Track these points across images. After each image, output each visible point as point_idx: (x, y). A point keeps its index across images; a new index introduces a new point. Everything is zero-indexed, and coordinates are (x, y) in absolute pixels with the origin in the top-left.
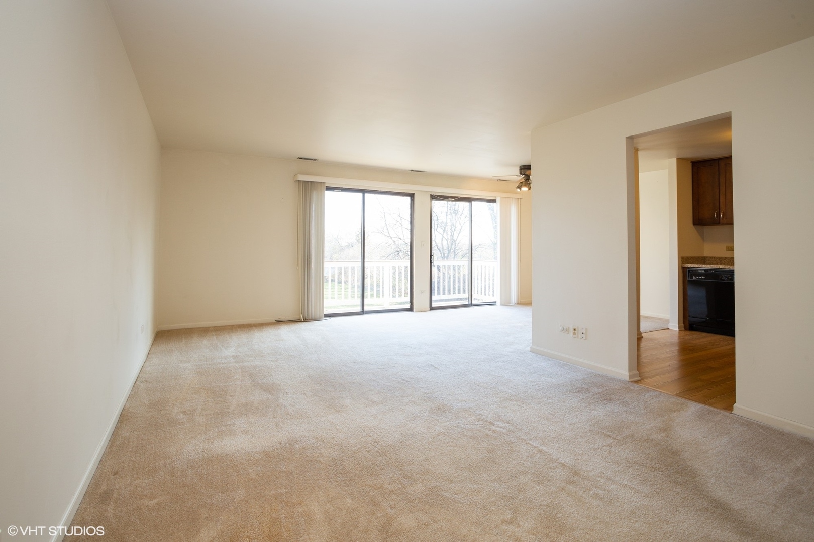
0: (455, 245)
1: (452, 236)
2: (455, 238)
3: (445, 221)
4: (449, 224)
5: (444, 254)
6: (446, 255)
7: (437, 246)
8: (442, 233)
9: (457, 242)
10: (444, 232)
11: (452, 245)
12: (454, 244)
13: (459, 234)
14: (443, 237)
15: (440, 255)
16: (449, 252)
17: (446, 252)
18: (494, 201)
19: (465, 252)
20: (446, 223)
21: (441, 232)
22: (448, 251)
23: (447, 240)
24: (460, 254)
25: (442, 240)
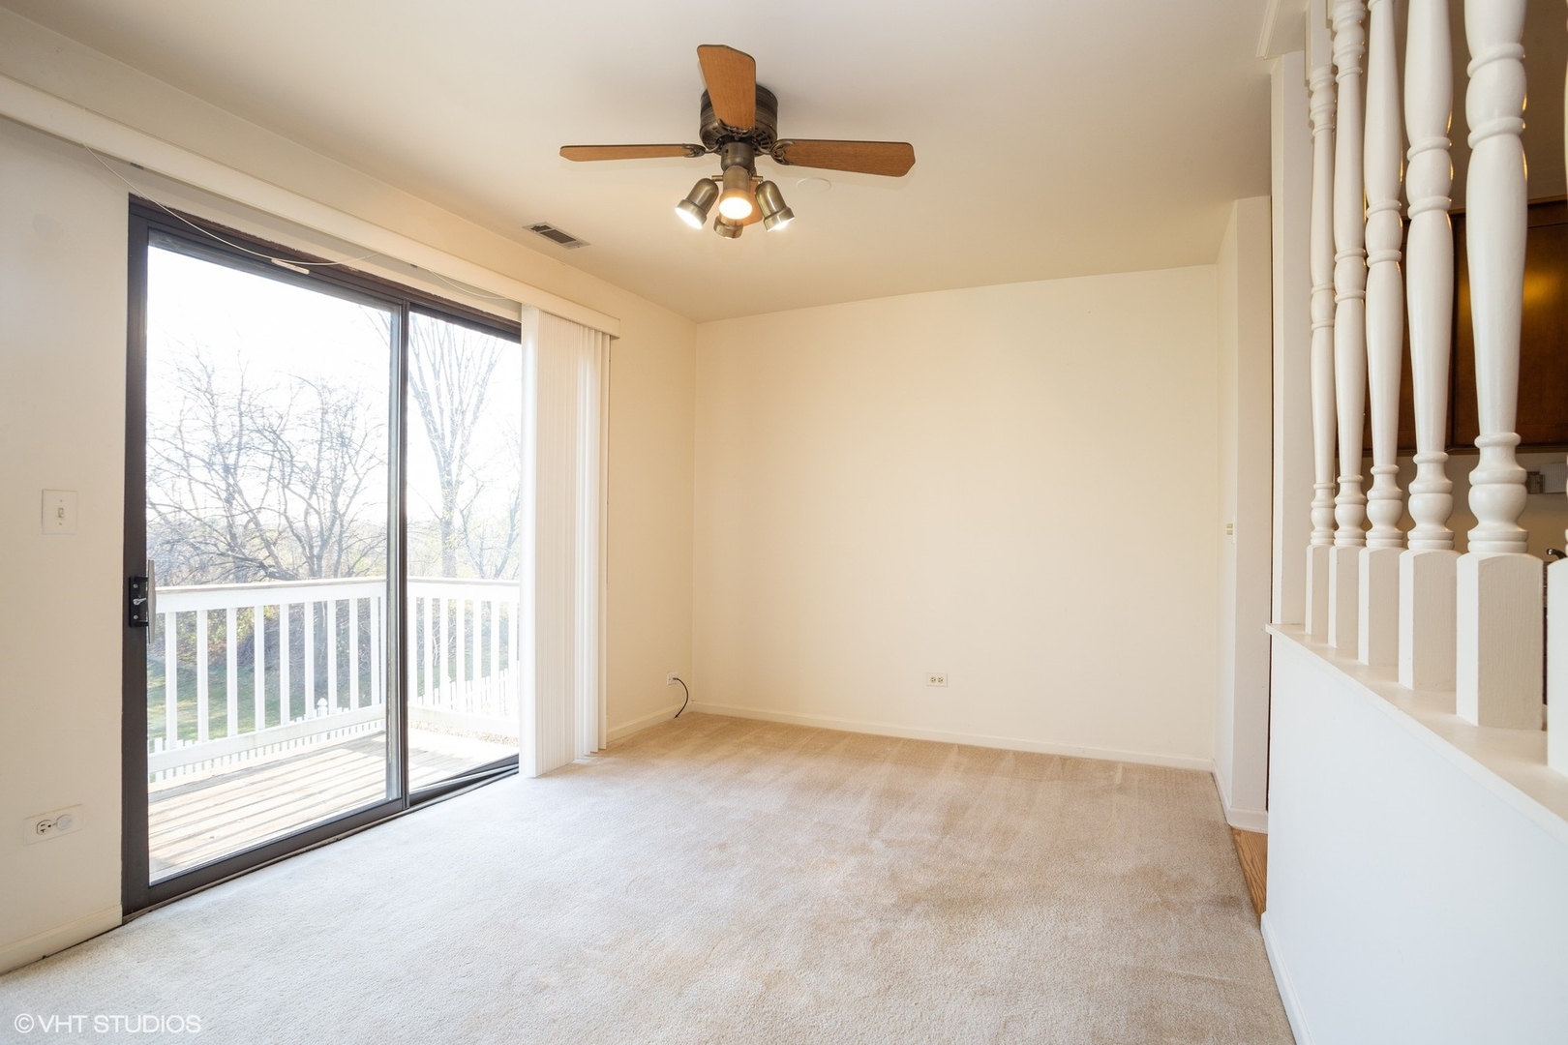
0: (342, 526)
1: (334, 503)
2: (341, 508)
3: (313, 464)
4: (327, 473)
5: (311, 547)
6: (316, 551)
7: (291, 527)
8: (307, 497)
9: (347, 518)
10: (312, 493)
11: (333, 524)
12: (338, 522)
13: (352, 498)
14: (309, 505)
15: (300, 550)
16: (325, 543)
17: (317, 542)
18: (511, 331)
19: (369, 541)
20: (318, 473)
21: (305, 492)
22: (322, 540)
23: (318, 513)
24: (356, 547)
25: (307, 513)
